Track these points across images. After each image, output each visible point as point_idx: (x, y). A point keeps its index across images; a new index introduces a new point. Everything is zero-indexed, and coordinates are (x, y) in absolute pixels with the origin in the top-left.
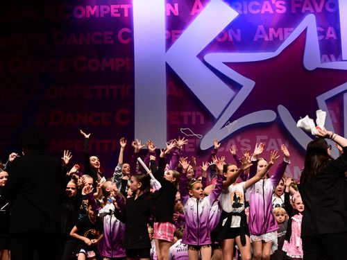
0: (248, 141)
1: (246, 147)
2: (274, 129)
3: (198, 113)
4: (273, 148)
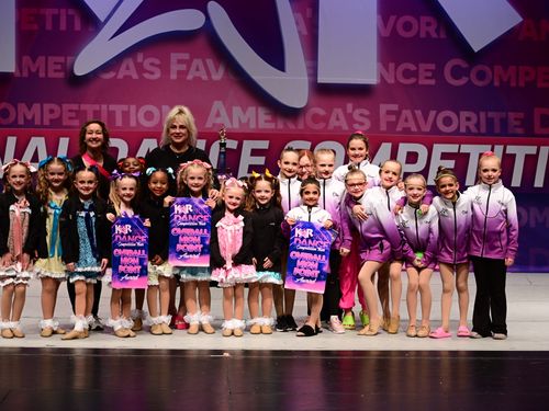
0: (157, 62)
1: (152, 73)
2: (202, 42)
3: (71, 12)
4: (197, 74)
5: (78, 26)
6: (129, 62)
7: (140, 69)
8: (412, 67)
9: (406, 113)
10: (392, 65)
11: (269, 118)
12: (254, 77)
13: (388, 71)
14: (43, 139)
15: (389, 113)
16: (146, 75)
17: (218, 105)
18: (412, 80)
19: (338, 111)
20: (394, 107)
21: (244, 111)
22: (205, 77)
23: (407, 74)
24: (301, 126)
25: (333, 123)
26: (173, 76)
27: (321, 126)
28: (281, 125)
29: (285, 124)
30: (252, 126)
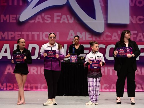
0: (49, 16)
1: (47, 20)
2: (65, 9)
4: (64, 21)
5: (21, 4)
6: (39, 16)
7: (43, 19)
8: (142, 17)
9: (140, 34)
10: (135, 17)
11: (90, 36)
12: (85, 22)
13: (133, 19)
14: (8, 44)
15: (134, 34)
16: (45, 21)
17: (71, 32)
18: (142, 22)
19: (115, 34)
20: (136, 32)
21: (81, 34)
22: (67, 22)
23: (140, 20)
24: (102, 39)
25: (113, 38)
26: (55, 21)
27: (109, 39)
28: (94, 39)
29: (96, 38)
30: (84, 39)
